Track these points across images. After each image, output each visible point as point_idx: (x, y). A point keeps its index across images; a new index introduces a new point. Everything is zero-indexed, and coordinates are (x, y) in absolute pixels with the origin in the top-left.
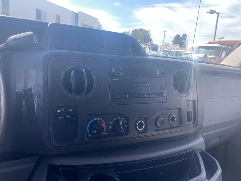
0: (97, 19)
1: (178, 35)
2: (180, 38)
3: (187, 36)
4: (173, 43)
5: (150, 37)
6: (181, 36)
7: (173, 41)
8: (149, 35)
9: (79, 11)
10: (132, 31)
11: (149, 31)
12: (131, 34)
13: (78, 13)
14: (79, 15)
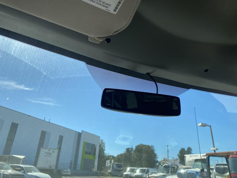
0: (100, 137)
1: (182, 148)
2: (186, 151)
3: (191, 150)
4: (179, 157)
5: (154, 152)
6: (186, 150)
7: (178, 155)
8: (153, 150)
9: (82, 131)
10: (136, 146)
11: (153, 146)
12: (135, 149)
13: (81, 132)
14: (82, 134)
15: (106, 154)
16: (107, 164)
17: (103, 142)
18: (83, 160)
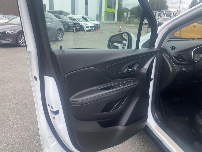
2: (197, 2)
15: (123, 7)
16: (124, 16)
18: (106, 13)
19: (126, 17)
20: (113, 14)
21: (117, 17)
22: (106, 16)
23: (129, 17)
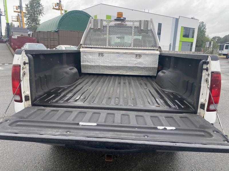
9: (179, 16)
14: (179, 19)
16: (206, 44)
17: (204, 24)
18: (181, 42)
19: (208, 47)
20: (191, 43)
21: (196, 47)
22: (181, 46)
23: (211, 46)
